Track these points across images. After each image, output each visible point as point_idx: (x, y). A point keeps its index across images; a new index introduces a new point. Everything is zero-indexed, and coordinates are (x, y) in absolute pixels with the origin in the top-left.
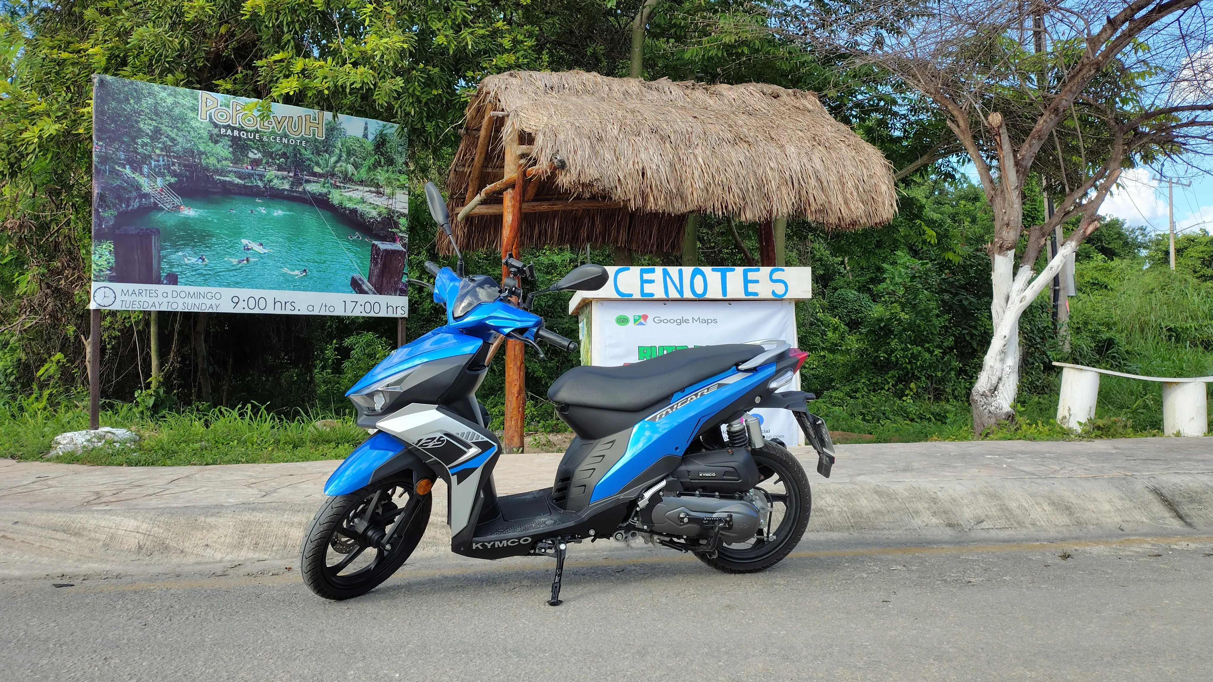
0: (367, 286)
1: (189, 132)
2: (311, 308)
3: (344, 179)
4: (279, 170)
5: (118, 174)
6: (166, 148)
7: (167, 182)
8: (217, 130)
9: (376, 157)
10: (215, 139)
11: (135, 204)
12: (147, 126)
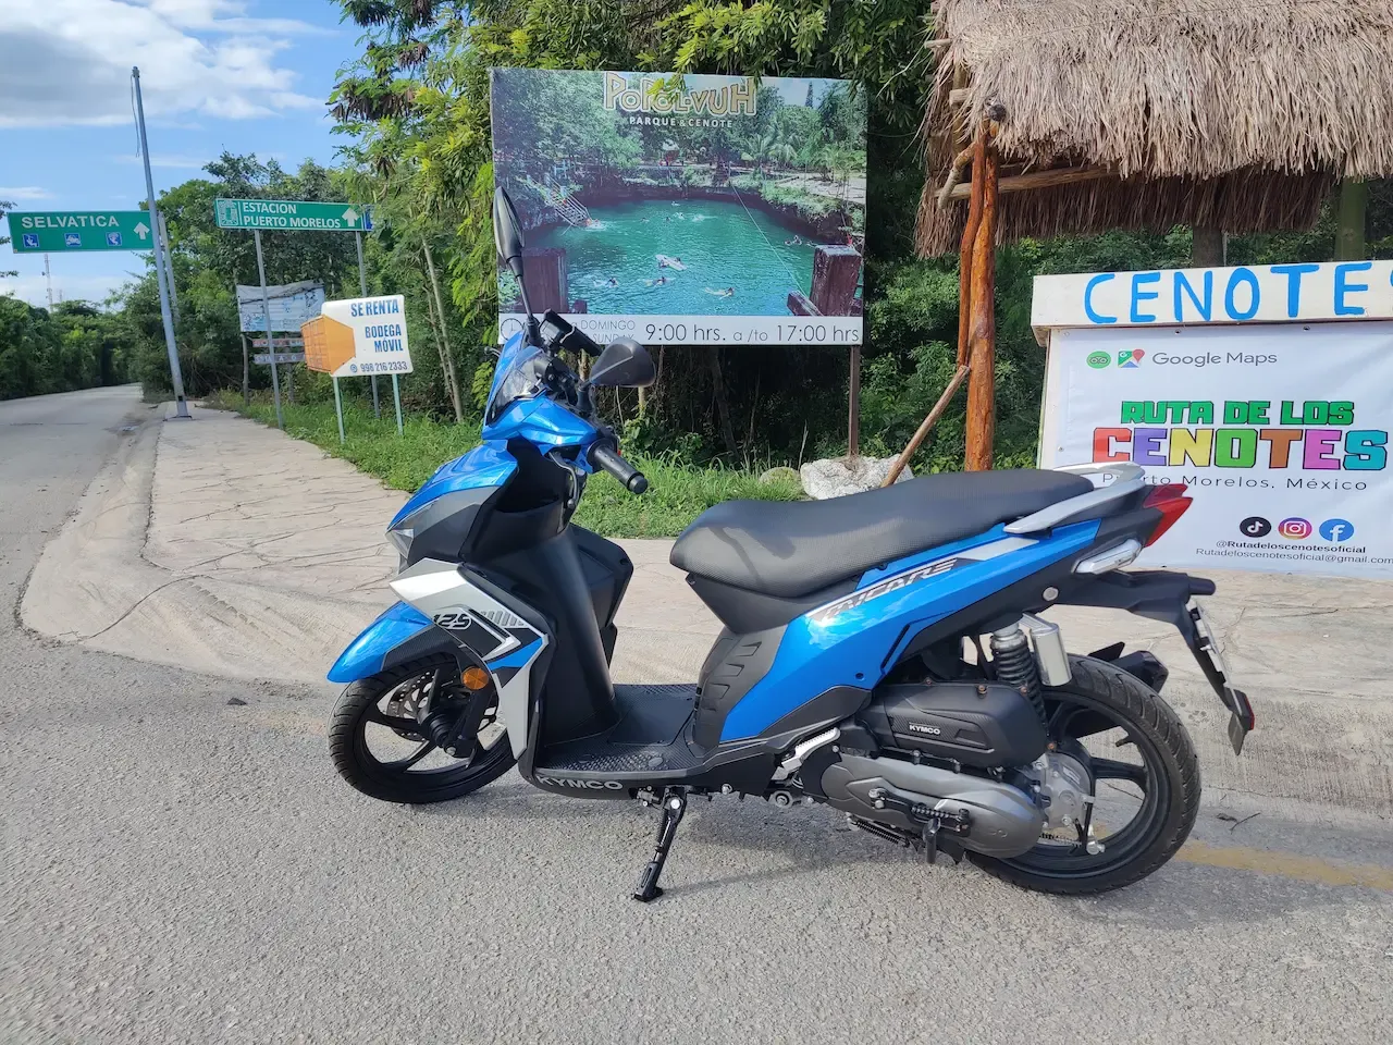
0: (808, 305)
1: (593, 126)
2: (738, 336)
3: (781, 166)
4: (699, 163)
5: (518, 186)
6: (569, 150)
7: (572, 192)
8: (626, 119)
9: (824, 130)
10: (623, 132)
11: (538, 221)
12: (547, 126)
